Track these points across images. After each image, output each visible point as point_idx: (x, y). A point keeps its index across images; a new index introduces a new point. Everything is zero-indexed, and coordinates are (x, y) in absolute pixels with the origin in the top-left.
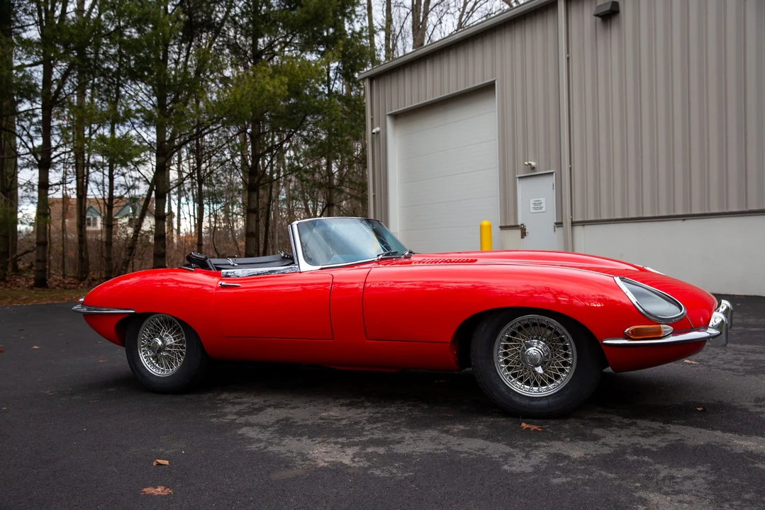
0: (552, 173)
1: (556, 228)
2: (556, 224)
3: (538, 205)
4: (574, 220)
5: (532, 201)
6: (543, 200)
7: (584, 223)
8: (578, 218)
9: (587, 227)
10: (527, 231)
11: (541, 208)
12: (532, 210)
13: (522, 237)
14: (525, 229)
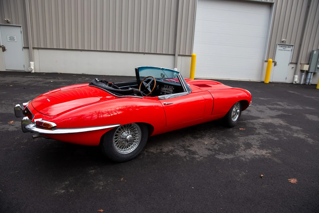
0: (21, 26)
1: (23, 49)
2: (24, 47)
3: (12, 39)
4: (33, 47)
5: (8, 36)
6: (15, 37)
7: (38, 49)
8: (36, 46)
9: (39, 50)
10: (6, 49)
11: (14, 40)
12: (9, 40)
13: (3, 51)
14: (5, 48)
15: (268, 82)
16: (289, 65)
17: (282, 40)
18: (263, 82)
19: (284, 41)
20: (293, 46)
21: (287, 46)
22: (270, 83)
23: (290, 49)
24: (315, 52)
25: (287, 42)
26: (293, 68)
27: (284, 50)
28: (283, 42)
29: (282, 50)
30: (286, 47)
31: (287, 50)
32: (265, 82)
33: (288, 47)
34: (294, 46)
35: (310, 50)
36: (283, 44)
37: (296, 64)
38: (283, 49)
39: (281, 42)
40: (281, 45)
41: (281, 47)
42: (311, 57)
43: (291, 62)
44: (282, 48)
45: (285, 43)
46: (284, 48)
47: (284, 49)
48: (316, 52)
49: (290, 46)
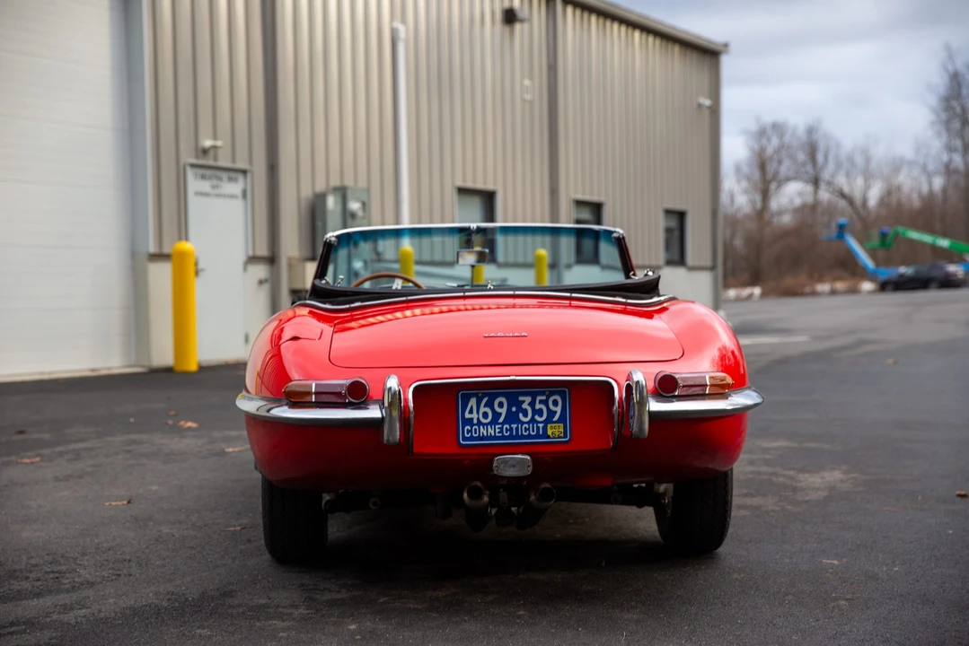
15: (193, 367)
16: (245, 269)
17: (200, 145)
18: (169, 370)
19: (211, 153)
20: (244, 172)
21: (225, 175)
22: (202, 369)
23: (236, 188)
24: (331, 202)
25: (220, 152)
26: (261, 282)
27: (218, 196)
28: (205, 152)
29: (206, 195)
30: (220, 179)
31: (224, 196)
32: (179, 368)
33: (230, 179)
34: (249, 175)
35: (307, 192)
36: (207, 163)
37: (272, 260)
38: (213, 187)
39: (200, 154)
40: (201, 171)
41: (203, 177)
42: (319, 224)
43: (251, 253)
44: (205, 186)
45: (215, 159)
46: (215, 182)
47: (216, 191)
48: (336, 203)
49: (233, 175)
